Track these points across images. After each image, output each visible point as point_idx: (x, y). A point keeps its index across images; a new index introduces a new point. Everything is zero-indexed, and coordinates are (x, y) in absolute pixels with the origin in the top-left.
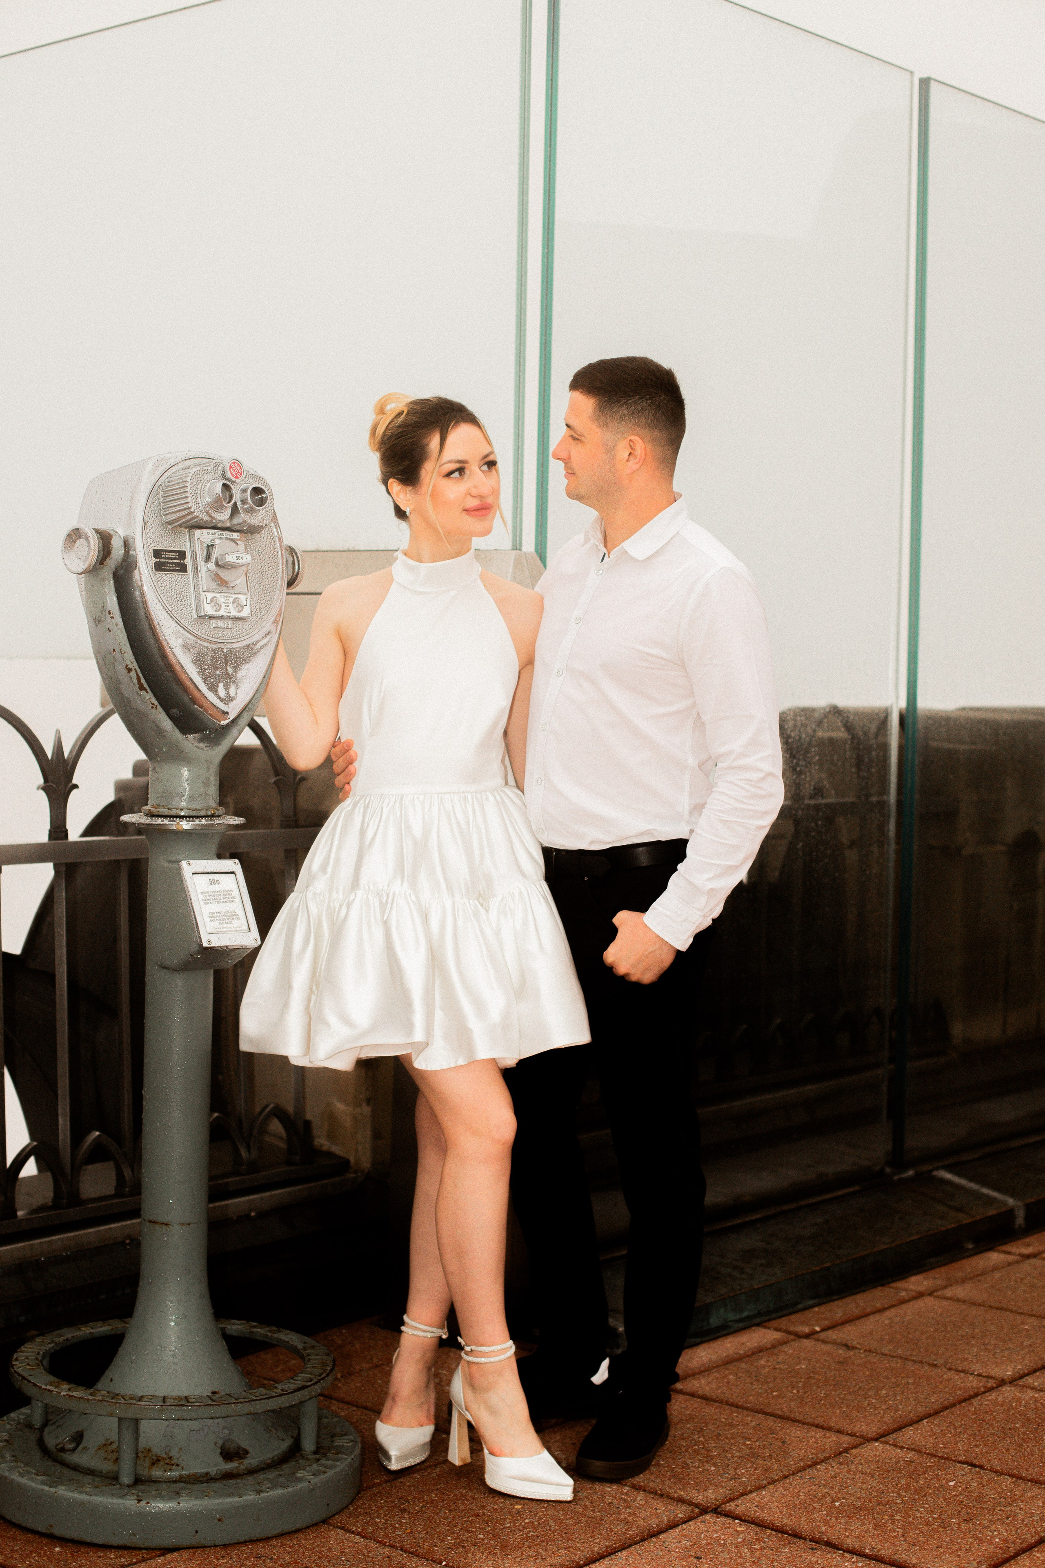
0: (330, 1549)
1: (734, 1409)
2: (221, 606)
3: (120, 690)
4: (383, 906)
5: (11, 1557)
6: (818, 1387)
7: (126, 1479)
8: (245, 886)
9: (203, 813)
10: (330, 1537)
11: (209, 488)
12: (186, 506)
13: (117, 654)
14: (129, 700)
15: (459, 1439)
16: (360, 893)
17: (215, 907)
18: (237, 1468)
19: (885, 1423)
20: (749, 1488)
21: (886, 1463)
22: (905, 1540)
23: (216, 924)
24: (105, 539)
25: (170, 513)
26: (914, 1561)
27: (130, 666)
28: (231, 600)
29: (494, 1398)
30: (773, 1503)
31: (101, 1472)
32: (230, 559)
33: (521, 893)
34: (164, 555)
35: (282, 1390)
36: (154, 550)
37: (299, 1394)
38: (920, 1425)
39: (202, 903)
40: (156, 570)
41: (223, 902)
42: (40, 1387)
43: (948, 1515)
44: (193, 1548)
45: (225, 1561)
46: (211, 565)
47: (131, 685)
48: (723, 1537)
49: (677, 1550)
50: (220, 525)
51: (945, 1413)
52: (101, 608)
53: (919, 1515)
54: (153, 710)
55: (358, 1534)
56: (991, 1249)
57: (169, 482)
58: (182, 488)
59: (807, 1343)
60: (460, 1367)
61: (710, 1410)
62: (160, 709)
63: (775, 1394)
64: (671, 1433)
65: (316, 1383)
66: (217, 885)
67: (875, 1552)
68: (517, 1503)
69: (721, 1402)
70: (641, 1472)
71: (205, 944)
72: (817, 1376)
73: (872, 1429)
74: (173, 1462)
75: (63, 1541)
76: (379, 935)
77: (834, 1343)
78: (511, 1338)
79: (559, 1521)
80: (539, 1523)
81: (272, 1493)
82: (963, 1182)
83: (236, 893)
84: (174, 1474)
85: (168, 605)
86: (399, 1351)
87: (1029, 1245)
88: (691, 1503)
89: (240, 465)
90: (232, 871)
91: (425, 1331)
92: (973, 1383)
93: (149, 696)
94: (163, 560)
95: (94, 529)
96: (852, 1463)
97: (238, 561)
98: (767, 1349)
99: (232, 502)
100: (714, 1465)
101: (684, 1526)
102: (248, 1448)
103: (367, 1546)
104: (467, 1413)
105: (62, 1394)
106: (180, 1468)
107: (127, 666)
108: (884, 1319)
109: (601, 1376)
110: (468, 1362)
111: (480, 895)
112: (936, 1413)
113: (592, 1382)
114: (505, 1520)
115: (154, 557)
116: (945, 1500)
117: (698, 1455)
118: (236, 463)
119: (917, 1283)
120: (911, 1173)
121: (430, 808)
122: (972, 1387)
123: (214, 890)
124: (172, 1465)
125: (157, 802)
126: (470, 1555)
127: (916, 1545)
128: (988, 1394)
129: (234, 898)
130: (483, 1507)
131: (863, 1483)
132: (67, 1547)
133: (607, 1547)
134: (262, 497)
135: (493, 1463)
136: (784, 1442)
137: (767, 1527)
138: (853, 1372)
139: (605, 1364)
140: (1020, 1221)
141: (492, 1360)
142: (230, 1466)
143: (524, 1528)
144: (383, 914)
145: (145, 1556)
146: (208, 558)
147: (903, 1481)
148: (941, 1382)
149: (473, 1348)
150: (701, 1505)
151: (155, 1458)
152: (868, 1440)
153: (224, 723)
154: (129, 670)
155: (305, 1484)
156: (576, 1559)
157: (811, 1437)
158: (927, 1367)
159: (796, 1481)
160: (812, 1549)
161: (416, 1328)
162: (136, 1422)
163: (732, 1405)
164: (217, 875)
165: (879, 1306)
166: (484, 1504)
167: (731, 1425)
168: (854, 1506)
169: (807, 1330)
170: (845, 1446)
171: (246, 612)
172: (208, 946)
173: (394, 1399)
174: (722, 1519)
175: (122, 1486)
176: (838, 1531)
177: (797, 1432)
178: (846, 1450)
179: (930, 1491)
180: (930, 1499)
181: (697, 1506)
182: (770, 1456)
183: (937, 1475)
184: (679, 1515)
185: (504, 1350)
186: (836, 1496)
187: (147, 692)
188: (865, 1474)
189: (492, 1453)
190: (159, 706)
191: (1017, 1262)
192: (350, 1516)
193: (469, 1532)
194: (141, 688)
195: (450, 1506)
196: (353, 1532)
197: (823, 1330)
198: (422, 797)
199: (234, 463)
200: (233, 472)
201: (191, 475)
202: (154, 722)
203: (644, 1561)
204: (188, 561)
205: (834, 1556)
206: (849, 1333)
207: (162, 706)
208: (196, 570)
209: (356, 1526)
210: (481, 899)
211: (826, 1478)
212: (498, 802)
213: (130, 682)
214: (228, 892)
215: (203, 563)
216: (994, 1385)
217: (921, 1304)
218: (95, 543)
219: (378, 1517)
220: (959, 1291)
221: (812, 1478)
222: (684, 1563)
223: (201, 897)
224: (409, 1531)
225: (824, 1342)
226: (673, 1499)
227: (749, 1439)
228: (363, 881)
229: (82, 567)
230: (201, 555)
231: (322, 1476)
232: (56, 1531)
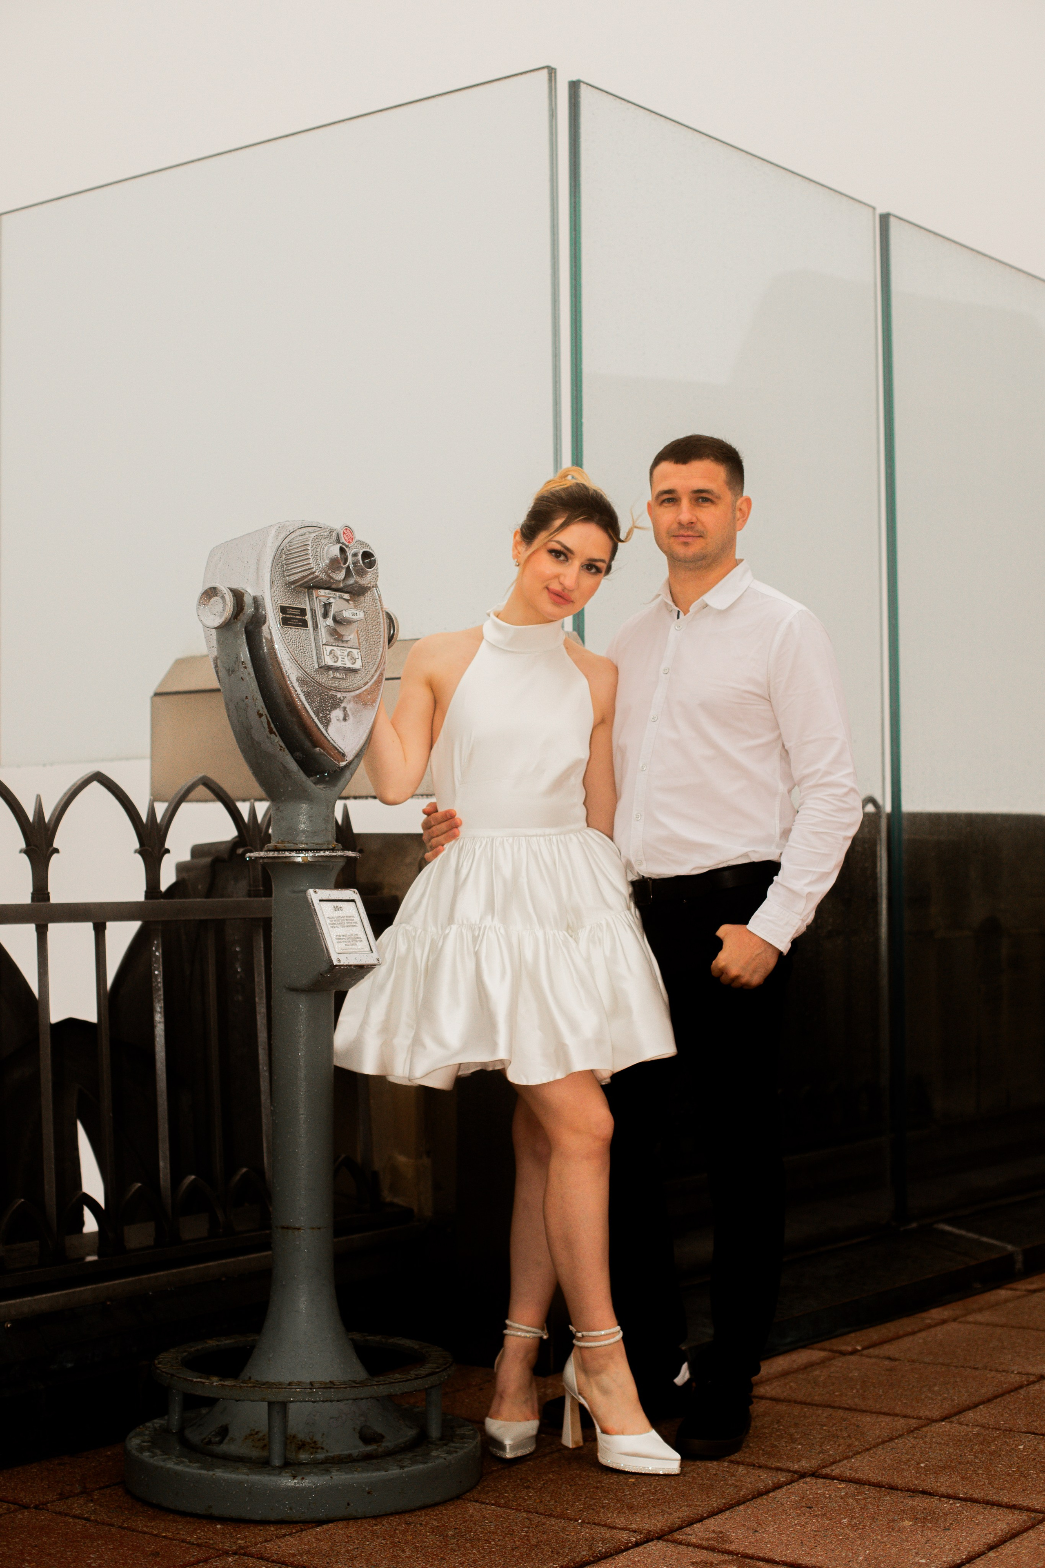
0: (471, 1516)
1: (804, 1406)
2: (338, 658)
3: (251, 735)
4: (475, 939)
5: (178, 1533)
6: (875, 1387)
7: (277, 1462)
8: (365, 913)
9: (325, 847)
10: (468, 1508)
11: (327, 551)
12: (308, 567)
13: (249, 701)
14: (259, 743)
15: (573, 1423)
16: (454, 927)
17: (340, 931)
18: (375, 1450)
19: (945, 1409)
20: (838, 1458)
21: (956, 1436)
22: (993, 1487)
23: (343, 945)
24: (238, 596)
25: (293, 574)
26: (1006, 1500)
27: (261, 712)
28: (346, 653)
29: (605, 1379)
30: (864, 1467)
31: (251, 1459)
32: (347, 614)
33: (608, 924)
34: (290, 611)
35: (416, 1375)
36: (280, 606)
37: (432, 1378)
38: (978, 1409)
39: (329, 927)
40: (284, 624)
41: (347, 926)
42: (192, 1381)
43: (1025, 1468)
44: (345, 1520)
45: (379, 1527)
46: (330, 621)
47: (262, 729)
48: (827, 1492)
49: (789, 1503)
50: (334, 586)
51: (998, 1400)
52: (235, 659)
53: (999, 1469)
54: (281, 752)
55: (493, 1505)
56: (998, 1287)
57: (290, 546)
58: (304, 550)
59: (854, 1358)
60: (572, 1355)
61: (782, 1408)
62: (287, 751)
63: (837, 1394)
64: (753, 1424)
65: (443, 1370)
66: (340, 912)
67: (968, 1495)
68: (630, 1478)
69: (789, 1401)
70: (736, 1452)
71: (335, 963)
72: (871, 1380)
73: (936, 1414)
74: (318, 1446)
75: (223, 1520)
76: (471, 966)
77: (877, 1357)
78: (619, 1325)
79: (674, 1489)
80: (656, 1491)
81: (413, 1468)
82: (963, 1232)
83: (357, 919)
84: (321, 1456)
85: (294, 656)
86: (503, 1351)
87: (1032, 1283)
88: (789, 1471)
89: (352, 532)
90: (351, 898)
91: (528, 1332)
92: (1015, 1379)
93: (277, 739)
94: (288, 616)
95: (229, 588)
96: (926, 1437)
97: (354, 617)
98: (818, 1364)
99: (347, 565)
100: (799, 1444)
101: (789, 1487)
102: (383, 1434)
103: (504, 1512)
104: (580, 1397)
105: (215, 1384)
106: (325, 1451)
107: (258, 711)
108: (920, 1338)
109: (683, 1376)
110: (581, 1348)
111: (568, 926)
112: (989, 1401)
113: (674, 1384)
114: (624, 1489)
115: (281, 612)
116: (1019, 1458)
117: (782, 1438)
118: (347, 528)
119: (936, 1314)
120: (914, 1225)
121: (519, 848)
122: (1016, 1381)
123: (338, 915)
124: (317, 1448)
125: (282, 839)
126: (601, 1514)
127: (1004, 1490)
128: (1032, 1386)
129: (356, 923)
130: (600, 1482)
131: (941, 1450)
132: (227, 1525)
133: (724, 1504)
134: (371, 561)
135: (605, 1442)
136: (858, 1426)
137: (865, 1484)
138: (903, 1376)
139: (685, 1366)
140: (1019, 1265)
141: (602, 1343)
142: (369, 1448)
143: (643, 1494)
144: (475, 947)
145: (302, 1527)
146: (325, 615)
147: (976, 1447)
148: (986, 1379)
149: (584, 1333)
150: (799, 1471)
151: (300, 1443)
152: (932, 1421)
153: (342, 764)
154: (261, 715)
155: (442, 1461)
156: (700, 1512)
157: (882, 1421)
158: (969, 1370)
159: (879, 1450)
160: (911, 1496)
161: (519, 1329)
162: (284, 1405)
163: (800, 1403)
164: (340, 903)
165: (909, 1330)
166: (600, 1479)
167: (805, 1417)
168: (938, 1466)
169: (850, 1349)
170: (915, 1426)
171: (358, 665)
172: (338, 964)
173: (501, 1397)
174: (820, 1481)
175: (274, 1468)
176: (929, 1483)
177: (868, 1419)
178: (916, 1429)
179: (1003, 1453)
180: (1004, 1458)
181: (795, 1472)
182: (849, 1436)
183: (1006, 1442)
184: (782, 1479)
185: (613, 1334)
186: (920, 1460)
187: (276, 736)
188: (941, 1444)
189: (604, 1431)
190: (286, 749)
191: (1024, 1296)
192: (480, 1493)
193: (594, 1499)
194: (271, 732)
195: (569, 1483)
196: (487, 1504)
197: (864, 1349)
198: (511, 840)
199: (346, 529)
200: (346, 538)
201: (311, 539)
202: (281, 763)
203: (762, 1512)
204: (308, 617)
205: (932, 1500)
206: (889, 1349)
207: (288, 749)
208: (316, 627)
209: (489, 1499)
210: (570, 931)
211: (906, 1448)
212: (580, 843)
213: (260, 727)
214: (349, 918)
215: (321, 619)
216: (1036, 1380)
217: (946, 1327)
218: (229, 598)
219: (506, 1493)
220: (979, 1317)
221: (893, 1448)
222: (799, 1512)
223: (328, 921)
224: (538, 1501)
225: (868, 1356)
226: (771, 1468)
227: (825, 1425)
228: (458, 916)
229: (218, 621)
230: (319, 612)
231: (455, 1455)
232: (215, 1512)
